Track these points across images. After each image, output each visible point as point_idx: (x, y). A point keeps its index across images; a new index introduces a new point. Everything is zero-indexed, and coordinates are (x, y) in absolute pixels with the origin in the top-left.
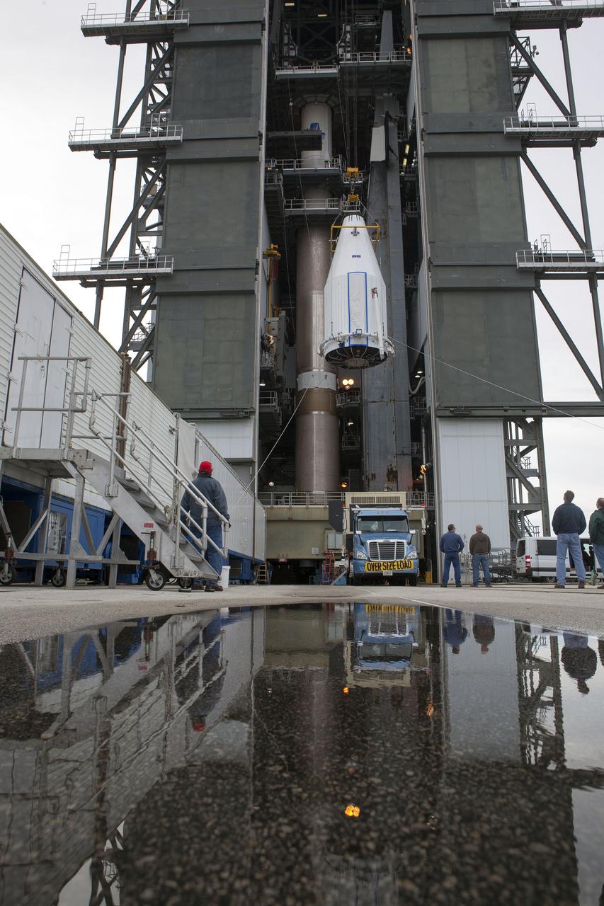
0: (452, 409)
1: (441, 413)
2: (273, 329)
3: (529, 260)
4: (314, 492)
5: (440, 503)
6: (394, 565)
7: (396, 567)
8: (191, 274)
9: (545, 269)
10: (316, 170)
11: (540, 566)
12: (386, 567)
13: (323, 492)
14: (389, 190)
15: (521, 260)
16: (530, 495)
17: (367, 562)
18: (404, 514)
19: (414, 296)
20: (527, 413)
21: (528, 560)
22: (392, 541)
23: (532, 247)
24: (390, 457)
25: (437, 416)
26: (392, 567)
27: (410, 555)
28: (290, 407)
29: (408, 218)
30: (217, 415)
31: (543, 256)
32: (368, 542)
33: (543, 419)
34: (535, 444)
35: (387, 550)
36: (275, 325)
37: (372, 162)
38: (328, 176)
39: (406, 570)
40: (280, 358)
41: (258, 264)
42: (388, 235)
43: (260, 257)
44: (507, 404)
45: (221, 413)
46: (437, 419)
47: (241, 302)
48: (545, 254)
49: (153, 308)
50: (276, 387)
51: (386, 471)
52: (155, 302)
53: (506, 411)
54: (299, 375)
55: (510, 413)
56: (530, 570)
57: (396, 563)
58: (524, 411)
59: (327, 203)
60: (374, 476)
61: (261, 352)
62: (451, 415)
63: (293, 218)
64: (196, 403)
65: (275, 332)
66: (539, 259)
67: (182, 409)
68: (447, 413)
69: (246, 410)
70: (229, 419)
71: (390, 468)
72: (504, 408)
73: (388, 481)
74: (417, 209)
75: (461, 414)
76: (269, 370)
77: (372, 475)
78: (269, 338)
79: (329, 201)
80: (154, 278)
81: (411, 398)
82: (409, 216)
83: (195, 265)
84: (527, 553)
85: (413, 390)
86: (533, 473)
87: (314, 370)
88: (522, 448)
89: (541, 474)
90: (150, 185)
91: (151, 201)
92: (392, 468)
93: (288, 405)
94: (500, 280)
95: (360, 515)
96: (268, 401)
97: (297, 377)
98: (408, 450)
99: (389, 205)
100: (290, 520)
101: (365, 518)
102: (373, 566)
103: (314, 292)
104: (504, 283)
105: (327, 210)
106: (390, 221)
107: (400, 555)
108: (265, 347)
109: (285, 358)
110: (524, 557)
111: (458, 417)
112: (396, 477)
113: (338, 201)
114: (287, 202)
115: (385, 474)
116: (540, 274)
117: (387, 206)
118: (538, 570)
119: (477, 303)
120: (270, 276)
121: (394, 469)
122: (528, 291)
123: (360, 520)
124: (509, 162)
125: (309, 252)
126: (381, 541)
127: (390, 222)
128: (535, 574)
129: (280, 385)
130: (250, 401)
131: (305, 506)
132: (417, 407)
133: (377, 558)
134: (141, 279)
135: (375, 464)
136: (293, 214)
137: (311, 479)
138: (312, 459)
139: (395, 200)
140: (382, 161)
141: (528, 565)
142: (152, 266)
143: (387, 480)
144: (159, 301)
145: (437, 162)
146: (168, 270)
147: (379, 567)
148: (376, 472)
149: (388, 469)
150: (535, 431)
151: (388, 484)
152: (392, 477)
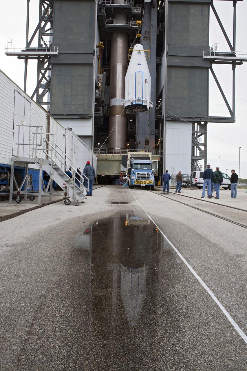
0: (172, 118)
1: (168, 119)
2: (100, 80)
3: (209, 55)
4: (116, 148)
5: (165, 155)
7: (146, 183)
8: (66, 55)
9: (215, 59)
10: (120, 5)
11: (200, 182)
12: (143, 183)
13: (120, 148)
14: (152, 17)
15: (205, 55)
16: (201, 153)
17: (136, 181)
18: (151, 163)
19: (160, 67)
20: (202, 120)
21: (196, 180)
22: (145, 173)
23: (211, 49)
24: (147, 135)
25: (166, 120)
27: (152, 178)
28: (107, 113)
29: (159, 31)
30: (77, 117)
31: (215, 53)
32: (136, 173)
33: (208, 123)
34: (204, 133)
35: (143, 176)
36: (101, 78)
37: (145, 2)
38: (126, 9)
39: (150, 184)
40: (103, 93)
41: (94, 51)
42: (151, 39)
43: (95, 48)
44: (194, 116)
45: (79, 116)
46: (166, 121)
47: (87, 68)
48: (215, 52)
49: (50, 69)
50: (101, 105)
51: (145, 141)
52: (50, 67)
53: (193, 119)
54: (111, 100)
55: (195, 120)
56: (197, 183)
57: (146, 182)
58: (201, 119)
59: (124, 22)
60: (140, 142)
61: (95, 90)
62: (171, 120)
63: (110, 28)
64: (69, 112)
65: (101, 81)
66: (213, 55)
67: (63, 114)
68: (170, 119)
69: (89, 115)
70: (83, 119)
72: (193, 118)
73: (146, 144)
74: (164, 27)
75: (175, 120)
76: (98, 98)
77: (139, 142)
78: (99, 84)
79: (126, 21)
80: (50, 56)
81: (156, 111)
83: (67, 51)
85: (157, 108)
86: (202, 144)
87: (117, 98)
88: (199, 134)
89: (205, 145)
90: (46, 10)
91: (47, 19)
92: (147, 140)
93: (106, 112)
94: (196, 63)
95: (134, 162)
96: (98, 111)
97: (110, 100)
98: (154, 133)
99: (152, 24)
100: (106, 160)
101: (135, 164)
102: (138, 182)
103: (118, 63)
104: (197, 64)
105: (124, 26)
106: (152, 32)
107: (148, 178)
108: (97, 88)
109: (105, 92)
110: (195, 178)
112: (149, 143)
113: (129, 21)
114: (107, 21)
115: (144, 142)
116: (213, 61)
117: (151, 25)
119: (185, 73)
120: (99, 56)
121: (148, 140)
122: (207, 68)
123: (133, 164)
124: (205, 7)
125: (116, 45)
126: (141, 173)
127: (151, 33)
128: (198, 185)
129: (103, 104)
130: (91, 111)
131: (112, 154)
132: (158, 115)
133: (139, 179)
134: (44, 56)
135: (141, 138)
136: (110, 26)
137: (115, 143)
138: (115, 135)
139: (154, 22)
140: (150, 2)
141: (196, 181)
142: (49, 50)
143: (145, 144)
144: (52, 67)
145: (174, 6)
146: (56, 53)
147: (140, 183)
148: (141, 141)
149: (146, 140)
150: (204, 128)
151: (145, 146)
152: (147, 143)
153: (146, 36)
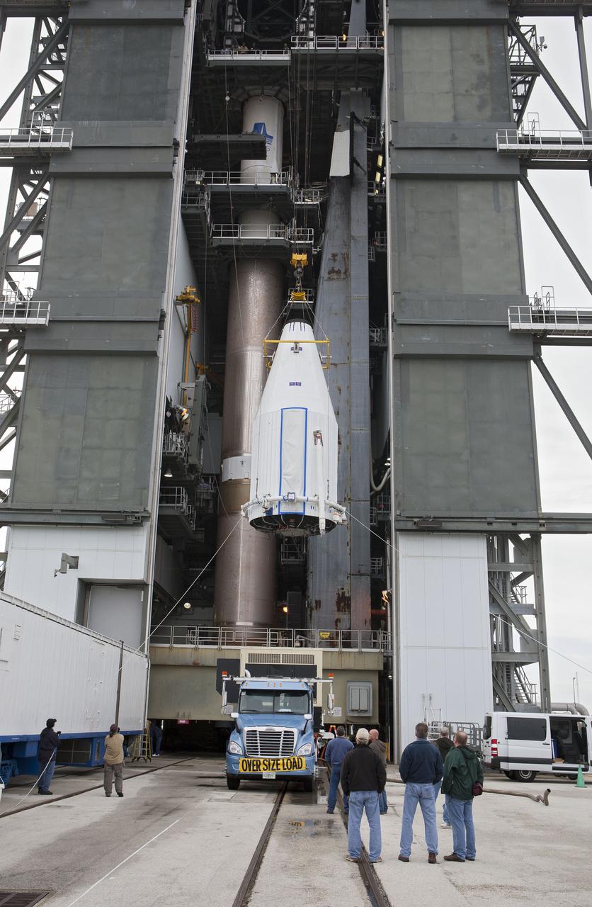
0: (416, 520)
1: (402, 526)
2: (189, 399)
3: (525, 320)
4: (238, 624)
5: (398, 649)
6: (278, 764)
7: (281, 767)
8: (73, 326)
9: (546, 332)
10: (256, 187)
11: (510, 756)
12: (268, 767)
13: (251, 624)
14: (353, 214)
15: (515, 319)
16: (524, 641)
17: (242, 759)
18: (305, 688)
20: (519, 527)
21: (494, 746)
22: (277, 729)
23: (532, 301)
24: (341, 578)
25: (397, 530)
26: (275, 767)
27: (302, 749)
28: (211, 505)
29: (376, 252)
30: (97, 520)
31: (544, 315)
32: (246, 729)
33: (543, 535)
34: (531, 570)
35: (270, 743)
36: (191, 393)
37: (332, 177)
38: (273, 194)
39: (295, 771)
40: (195, 439)
41: (163, 316)
42: (350, 275)
43: (168, 305)
44: (492, 514)
45: (103, 518)
46: (398, 533)
47: (139, 366)
48: (547, 312)
49: (21, 369)
50: (188, 478)
51: (336, 596)
52: (23, 362)
53: (490, 523)
54: (225, 461)
55: (495, 527)
56: (497, 760)
57: (281, 762)
58: (514, 524)
59: (269, 230)
60: (318, 603)
61: (166, 432)
62: (414, 528)
63: (225, 249)
64: (71, 503)
65: (190, 403)
66: (538, 319)
67: (51, 510)
68: (410, 525)
69: (136, 515)
70: (115, 525)
71: (341, 593)
72: (489, 520)
73: (339, 610)
74: (384, 241)
75: (429, 527)
76: (176, 458)
77: (316, 601)
78: (182, 411)
79: (272, 228)
80: (24, 330)
81: (372, 497)
82: (379, 250)
83: (78, 315)
84: (493, 736)
85: (377, 484)
86: (529, 610)
87: (245, 455)
88: (515, 574)
89: (539, 612)
90: (30, 200)
91: (27, 225)
92: (343, 593)
93: (207, 501)
94: (487, 345)
96: (172, 500)
97: (222, 463)
98: (366, 569)
99: (353, 234)
100: (196, 666)
101: (250, 692)
102: (249, 765)
103: (249, 348)
104: (492, 350)
105: (268, 240)
106: (353, 256)
107: (288, 749)
108: (173, 423)
109: (202, 438)
110: (490, 740)
111: (424, 531)
112: (349, 606)
113: (284, 228)
114: (216, 228)
115: (334, 603)
116: (541, 339)
117: (350, 237)
118: (508, 760)
119: (455, 376)
120: (189, 326)
121: (347, 595)
122: (525, 360)
123: (244, 694)
124: (504, 188)
125: (244, 294)
126: (263, 729)
127: (352, 258)
128: (503, 765)
129: (193, 477)
130: (143, 501)
131: (216, 647)
132: (380, 509)
133: (256, 753)
134: (7, 330)
135: (322, 588)
136: (223, 243)
137: (234, 605)
138: (236, 577)
139: (360, 229)
140: (344, 177)
141: (495, 752)
142: (21, 314)
143: (336, 609)
144: (29, 361)
145: (408, 187)
146: (42, 321)
147: (258, 766)
148: (323, 598)
149: (338, 594)
150: (531, 551)
151: (337, 615)
152: (342, 605)
153: (336, 269)
